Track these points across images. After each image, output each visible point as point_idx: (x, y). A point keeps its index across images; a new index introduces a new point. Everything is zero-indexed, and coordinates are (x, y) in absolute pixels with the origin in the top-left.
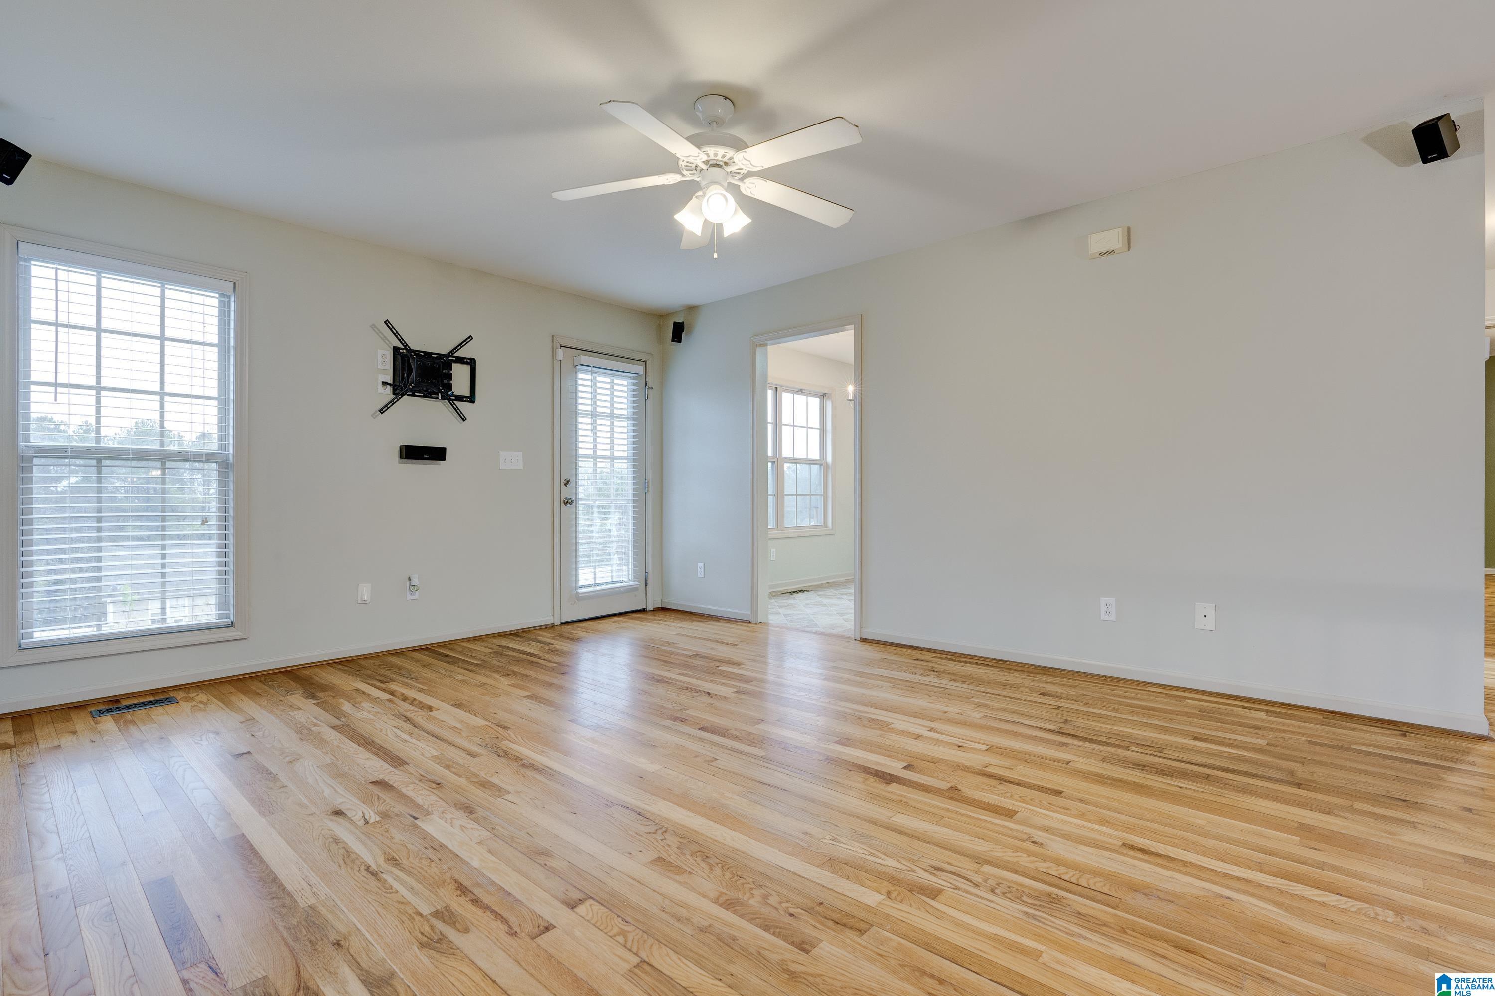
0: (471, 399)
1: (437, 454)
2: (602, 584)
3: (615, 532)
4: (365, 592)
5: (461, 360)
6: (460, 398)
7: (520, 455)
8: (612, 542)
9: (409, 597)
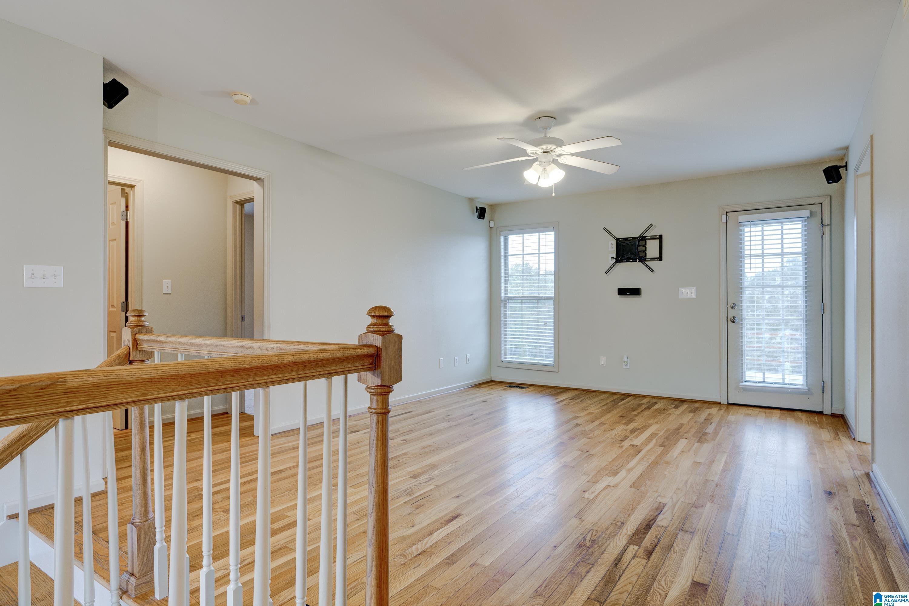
0: (660, 258)
1: (636, 292)
2: (768, 383)
3: (786, 344)
4: (603, 361)
5: (653, 238)
6: (652, 259)
7: (694, 290)
8: (783, 352)
9: (624, 367)
